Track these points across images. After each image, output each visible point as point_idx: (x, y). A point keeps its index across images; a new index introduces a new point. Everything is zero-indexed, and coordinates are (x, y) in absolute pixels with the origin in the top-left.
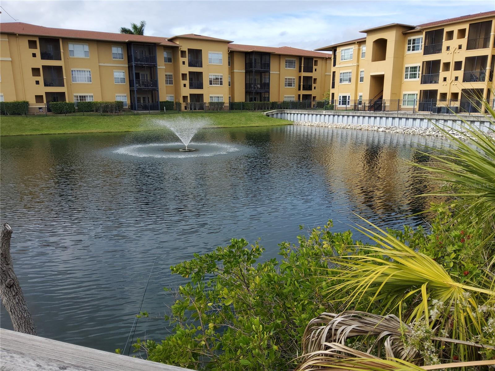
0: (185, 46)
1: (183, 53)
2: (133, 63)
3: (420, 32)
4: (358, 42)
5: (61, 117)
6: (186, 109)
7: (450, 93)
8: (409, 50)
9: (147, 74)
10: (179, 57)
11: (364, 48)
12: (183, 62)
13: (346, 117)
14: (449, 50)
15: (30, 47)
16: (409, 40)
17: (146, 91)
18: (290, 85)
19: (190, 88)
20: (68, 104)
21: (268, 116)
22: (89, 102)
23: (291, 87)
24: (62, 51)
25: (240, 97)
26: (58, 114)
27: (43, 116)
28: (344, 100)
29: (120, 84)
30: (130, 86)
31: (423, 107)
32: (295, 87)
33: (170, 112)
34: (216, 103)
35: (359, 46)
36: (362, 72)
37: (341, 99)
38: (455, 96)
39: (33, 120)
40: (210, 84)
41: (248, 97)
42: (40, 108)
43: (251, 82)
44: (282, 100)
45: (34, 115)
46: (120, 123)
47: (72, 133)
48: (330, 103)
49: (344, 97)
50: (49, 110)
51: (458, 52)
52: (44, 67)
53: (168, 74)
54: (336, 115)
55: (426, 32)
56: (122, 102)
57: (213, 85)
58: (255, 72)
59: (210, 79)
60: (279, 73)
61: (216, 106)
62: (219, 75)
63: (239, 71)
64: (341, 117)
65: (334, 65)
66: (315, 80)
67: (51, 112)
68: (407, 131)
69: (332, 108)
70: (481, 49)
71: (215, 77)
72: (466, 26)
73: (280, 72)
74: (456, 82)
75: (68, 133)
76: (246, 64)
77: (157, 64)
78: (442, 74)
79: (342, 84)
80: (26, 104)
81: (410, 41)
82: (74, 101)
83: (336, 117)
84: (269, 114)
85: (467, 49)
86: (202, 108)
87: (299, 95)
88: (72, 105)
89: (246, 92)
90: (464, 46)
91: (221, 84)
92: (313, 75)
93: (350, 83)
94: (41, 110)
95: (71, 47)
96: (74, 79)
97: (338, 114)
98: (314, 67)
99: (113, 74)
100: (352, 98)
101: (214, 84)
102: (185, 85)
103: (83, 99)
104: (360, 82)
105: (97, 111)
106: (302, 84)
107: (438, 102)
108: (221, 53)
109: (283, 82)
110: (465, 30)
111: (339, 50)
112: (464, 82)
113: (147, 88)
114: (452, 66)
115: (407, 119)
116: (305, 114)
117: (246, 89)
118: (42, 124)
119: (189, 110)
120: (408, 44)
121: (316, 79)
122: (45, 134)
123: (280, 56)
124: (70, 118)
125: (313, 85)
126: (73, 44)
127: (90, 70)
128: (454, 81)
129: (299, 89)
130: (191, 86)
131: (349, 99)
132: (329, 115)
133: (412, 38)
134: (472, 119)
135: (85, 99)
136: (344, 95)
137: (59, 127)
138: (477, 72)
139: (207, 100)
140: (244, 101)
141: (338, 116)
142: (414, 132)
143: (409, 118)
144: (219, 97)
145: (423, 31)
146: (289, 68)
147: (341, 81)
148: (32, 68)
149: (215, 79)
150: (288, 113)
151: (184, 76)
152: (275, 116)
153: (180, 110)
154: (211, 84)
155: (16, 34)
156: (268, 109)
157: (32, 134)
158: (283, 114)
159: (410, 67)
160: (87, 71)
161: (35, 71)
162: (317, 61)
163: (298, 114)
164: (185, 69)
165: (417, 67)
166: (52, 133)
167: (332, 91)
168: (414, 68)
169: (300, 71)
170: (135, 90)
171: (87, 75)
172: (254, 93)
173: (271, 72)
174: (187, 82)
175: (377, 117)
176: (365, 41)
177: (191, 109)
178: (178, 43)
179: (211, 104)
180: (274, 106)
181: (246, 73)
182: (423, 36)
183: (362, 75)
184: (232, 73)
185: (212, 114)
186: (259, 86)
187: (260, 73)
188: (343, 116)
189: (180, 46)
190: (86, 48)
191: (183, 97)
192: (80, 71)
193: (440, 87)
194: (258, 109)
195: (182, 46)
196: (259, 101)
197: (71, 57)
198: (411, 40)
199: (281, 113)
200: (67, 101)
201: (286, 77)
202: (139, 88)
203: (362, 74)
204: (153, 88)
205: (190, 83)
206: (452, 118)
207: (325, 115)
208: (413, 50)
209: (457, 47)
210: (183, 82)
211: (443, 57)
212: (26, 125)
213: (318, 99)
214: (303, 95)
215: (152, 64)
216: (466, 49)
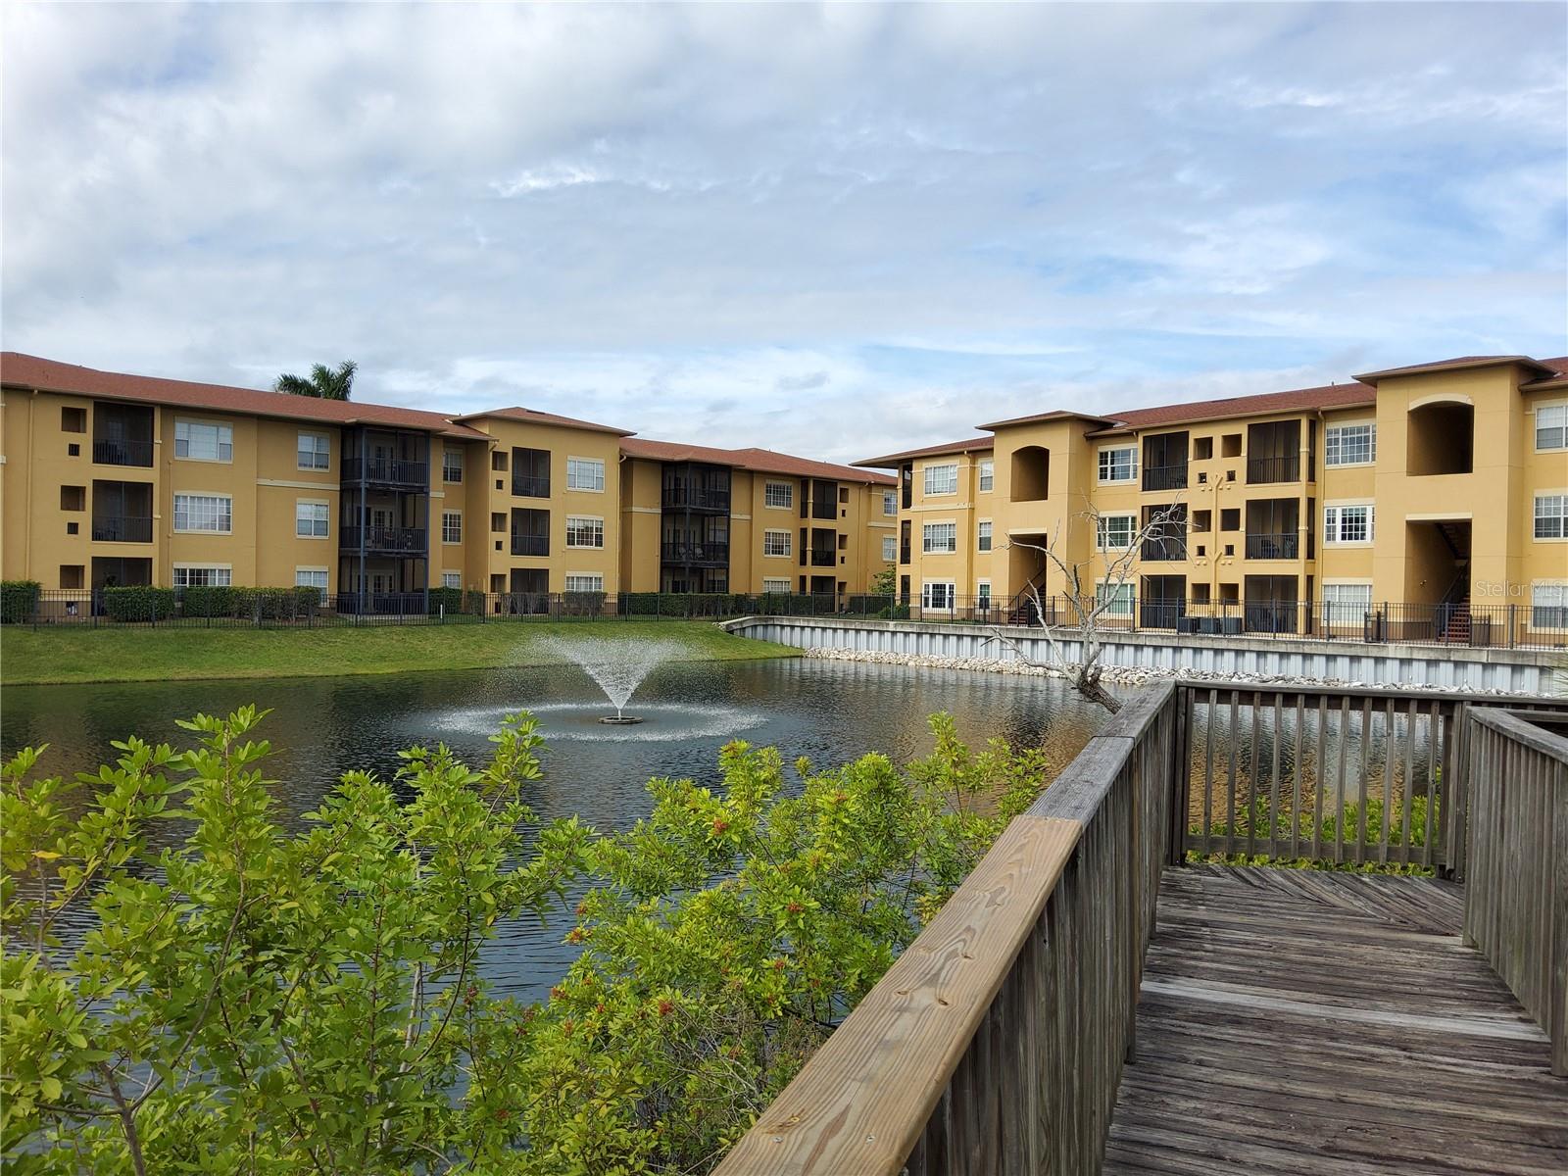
0: (506, 441)
1: (499, 458)
2: (363, 480)
3: (1129, 435)
4: (969, 452)
5: (140, 631)
6: (498, 610)
7: (1218, 586)
8: (1103, 476)
9: (391, 513)
10: (487, 471)
11: (986, 467)
12: (498, 481)
13: (953, 640)
14: (1205, 482)
15: (66, 428)
16: (1101, 454)
17: (393, 558)
18: (778, 549)
19: (512, 554)
20: (157, 591)
21: (732, 632)
22: (218, 589)
23: (780, 556)
24: (157, 440)
25: (647, 579)
26: (127, 621)
27: (85, 627)
28: (939, 596)
29: (313, 537)
30: (342, 544)
31: (1151, 619)
32: (791, 555)
33: (457, 618)
34: (585, 594)
35: (973, 462)
36: (983, 526)
37: (931, 592)
38: (1229, 592)
39: (56, 640)
40: (568, 544)
41: (669, 580)
42: (69, 604)
43: (677, 541)
44: (759, 589)
45: (49, 624)
46: (324, 649)
47: (188, 680)
48: (898, 603)
49: (939, 588)
50: (98, 609)
51: (1228, 487)
52: (99, 485)
53: (449, 512)
54: (926, 633)
55: (1144, 437)
56: (318, 590)
57: (576, 546)
58: (691, 514)
59: (569, 529)
60: (748, 517)
61: (584, 604)
62: (593, 518)
63: (648, 510)
64: (939, 639)
65: (907, 504)
66: (843, 538)
67: (106, 615)
68: (1124, 676)
69: (904, 614)
70: (1278, 484)
71: (581, 525)
72: (1242, 430)
73: (751, 514)
74: (1229, 559)
75: (177, 678)
76: (663, 491)
77: (428, 487)
78: (1193, 539)
79: (932, 552)
80: (31, 591)
81: (1103, 456)
82: (172, 584)
83: (926, 638)
84: (735, 627)
85: (1248, 483)
86: (543, 608)
87: (803, 579)
88: (165, 596)
89: (664, 567)
90: (1242, 475)
91: (599, 543)
92: (836, 525)
93: (953, 552)
94: (74, 610)
95: (181, 429)
96: (180, 520)
97: (930, 632)
98: (840, 506)
99: (295, 508)
100: (960, 590)
101: (578, 544)
102: (499, 546)
103: (199, 583)
104: (980, 549)
105: (241, 615)
106: (809, 548)
107: (1189, 607)
108: (603, 461)
109: (759, 544)
110: (1239, 437)
111: (918, 468)
112: (1249, 558)
113: (396, 551)
114: (1216, 520)
115: (1119, 646)
116: (835, 630)
117: (662, 558)
118: (87, 650)
119: (506, 613)
120: (1101, 464)
121: (846, 536)
122: (106, 682)
123: (751, 473)
124: (169, 633)
125: (839, 553)
126: (190, 424)
127: (229, 496)
128: (1223, 557)
129: (803, 562)
130: (517, 549)
131: (951, 593)
132: (906, 634)
133: (1109, 448)
134: (1283, 648)
135: (206, 580)
136: (939, 581)
137: (145, 660)
138: (1275, 533)
139: (557, 586)
140: (656, 589)
141: (932, 635)
142: (1142, 680)
143: (1123, 645)
144: (591, 578)
145: (1137, 434)
146: (775, 507)
147: (927, 544)
148: (63, 487)
149: (583, 530)
150: (782, 627)
151: (498, 519)
152: (749, 632)
153: (481, 613)
154: (571, 542)
155: (32, 391)
156: (725, 612)
157: (66, 680)
158: (770, 629)
159: (1110, 519)
160: (221, 499)
161: (72, 496)
162: (847, 489)
163: (813, 628)
164: (503, 500)
165: (1127, 518)
166: (123, 678)
167: (901, 570)
168: (1119, 523)
169: (804, 515)
170: (362, 555)
171: (220, 509)
172: (687, 570)
173: (732, 516)
174: (506, 537)
175: (1038, 640)
176: (991, 450)
177: (513, 611)
178: (485, 430)
179: (570, 596)
180: (742, 605)
181: (663, 515)
182: (1137, 446)
183: (983, 533)
184: (626, 516)
185: (577, 626)
186: (698, 551)
187: (700, 516)
188: (946, 636)
189: (494, 441)
190: (226, 434)
191: (493, 577)
192: (200, 498)
193: (1191, 570)
194: (700, 614)
195: (498, 441)
196: (696, 590)
197: (177, 458)
198: (1107, 453)
199: (766, 626)
200: (156, 583)
201: (767, 530)
202: (374, 552)
203: (983, 529)
204: (414, 551)
205: (513, 540)
206: (1233, 646)
207: (894, 633)
208: (1113, 478)
209: (1225, 477)
210: (495, 537)
211: (1194, 497)
212: (38, 654)
213: (850, 590)
214: (813, 577)
215: (417, 485)
216: (1245, 482)
